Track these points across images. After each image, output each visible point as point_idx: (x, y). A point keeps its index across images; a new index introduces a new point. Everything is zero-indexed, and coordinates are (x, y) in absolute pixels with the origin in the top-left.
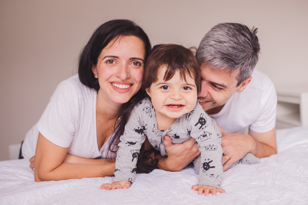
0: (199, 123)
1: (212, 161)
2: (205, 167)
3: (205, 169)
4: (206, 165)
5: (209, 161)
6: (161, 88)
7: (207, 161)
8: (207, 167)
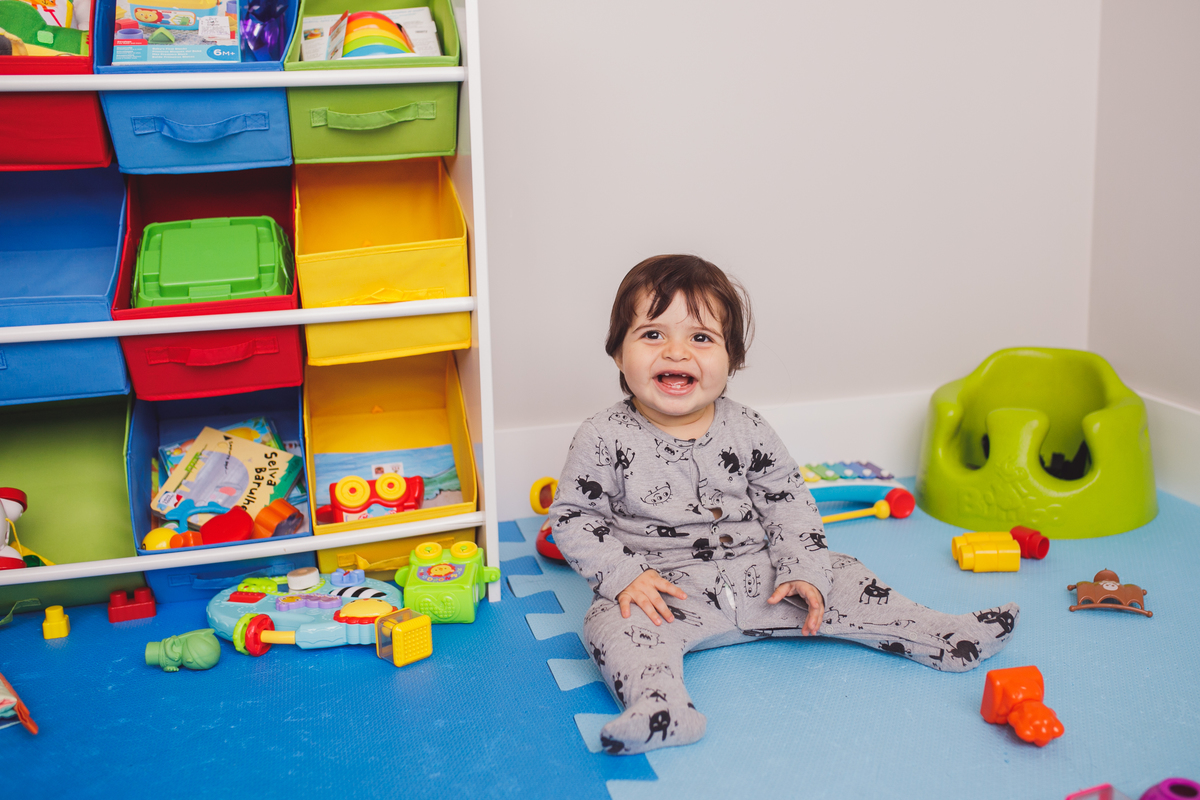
6: (643, 336)
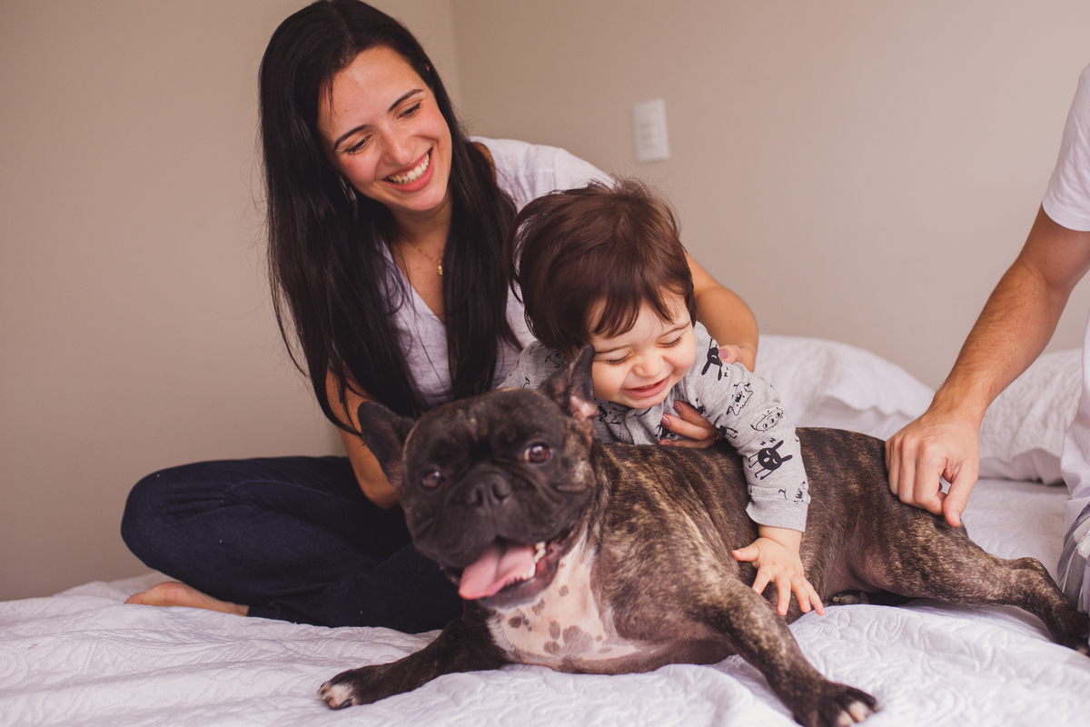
0: (712, 364)
1: (781, 443)
2: (766, 460)
3: (766, 466)
4: (767, 456)
5: (775, 443)
7: (769, 445)
8: (771, 460)
